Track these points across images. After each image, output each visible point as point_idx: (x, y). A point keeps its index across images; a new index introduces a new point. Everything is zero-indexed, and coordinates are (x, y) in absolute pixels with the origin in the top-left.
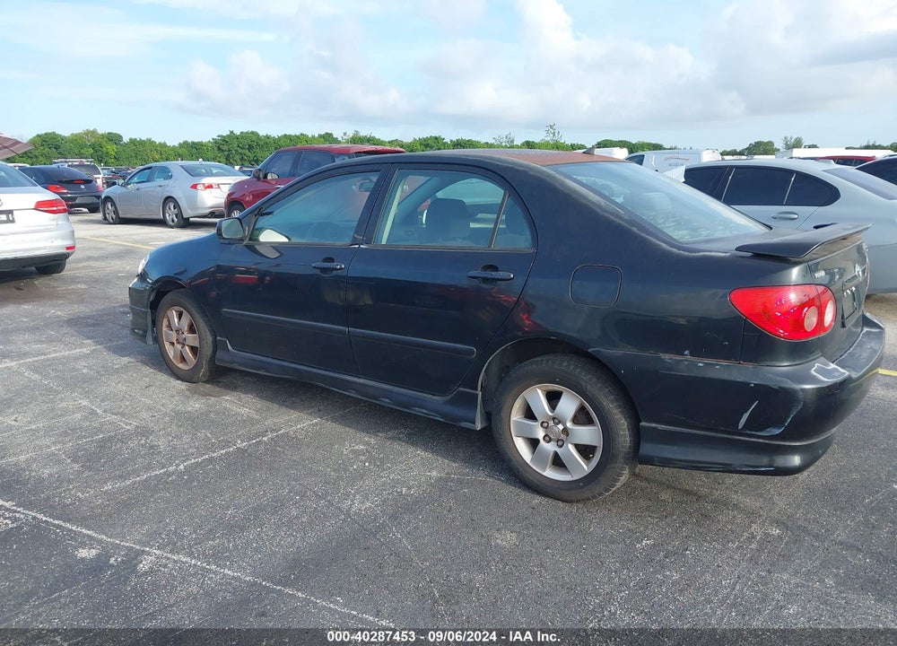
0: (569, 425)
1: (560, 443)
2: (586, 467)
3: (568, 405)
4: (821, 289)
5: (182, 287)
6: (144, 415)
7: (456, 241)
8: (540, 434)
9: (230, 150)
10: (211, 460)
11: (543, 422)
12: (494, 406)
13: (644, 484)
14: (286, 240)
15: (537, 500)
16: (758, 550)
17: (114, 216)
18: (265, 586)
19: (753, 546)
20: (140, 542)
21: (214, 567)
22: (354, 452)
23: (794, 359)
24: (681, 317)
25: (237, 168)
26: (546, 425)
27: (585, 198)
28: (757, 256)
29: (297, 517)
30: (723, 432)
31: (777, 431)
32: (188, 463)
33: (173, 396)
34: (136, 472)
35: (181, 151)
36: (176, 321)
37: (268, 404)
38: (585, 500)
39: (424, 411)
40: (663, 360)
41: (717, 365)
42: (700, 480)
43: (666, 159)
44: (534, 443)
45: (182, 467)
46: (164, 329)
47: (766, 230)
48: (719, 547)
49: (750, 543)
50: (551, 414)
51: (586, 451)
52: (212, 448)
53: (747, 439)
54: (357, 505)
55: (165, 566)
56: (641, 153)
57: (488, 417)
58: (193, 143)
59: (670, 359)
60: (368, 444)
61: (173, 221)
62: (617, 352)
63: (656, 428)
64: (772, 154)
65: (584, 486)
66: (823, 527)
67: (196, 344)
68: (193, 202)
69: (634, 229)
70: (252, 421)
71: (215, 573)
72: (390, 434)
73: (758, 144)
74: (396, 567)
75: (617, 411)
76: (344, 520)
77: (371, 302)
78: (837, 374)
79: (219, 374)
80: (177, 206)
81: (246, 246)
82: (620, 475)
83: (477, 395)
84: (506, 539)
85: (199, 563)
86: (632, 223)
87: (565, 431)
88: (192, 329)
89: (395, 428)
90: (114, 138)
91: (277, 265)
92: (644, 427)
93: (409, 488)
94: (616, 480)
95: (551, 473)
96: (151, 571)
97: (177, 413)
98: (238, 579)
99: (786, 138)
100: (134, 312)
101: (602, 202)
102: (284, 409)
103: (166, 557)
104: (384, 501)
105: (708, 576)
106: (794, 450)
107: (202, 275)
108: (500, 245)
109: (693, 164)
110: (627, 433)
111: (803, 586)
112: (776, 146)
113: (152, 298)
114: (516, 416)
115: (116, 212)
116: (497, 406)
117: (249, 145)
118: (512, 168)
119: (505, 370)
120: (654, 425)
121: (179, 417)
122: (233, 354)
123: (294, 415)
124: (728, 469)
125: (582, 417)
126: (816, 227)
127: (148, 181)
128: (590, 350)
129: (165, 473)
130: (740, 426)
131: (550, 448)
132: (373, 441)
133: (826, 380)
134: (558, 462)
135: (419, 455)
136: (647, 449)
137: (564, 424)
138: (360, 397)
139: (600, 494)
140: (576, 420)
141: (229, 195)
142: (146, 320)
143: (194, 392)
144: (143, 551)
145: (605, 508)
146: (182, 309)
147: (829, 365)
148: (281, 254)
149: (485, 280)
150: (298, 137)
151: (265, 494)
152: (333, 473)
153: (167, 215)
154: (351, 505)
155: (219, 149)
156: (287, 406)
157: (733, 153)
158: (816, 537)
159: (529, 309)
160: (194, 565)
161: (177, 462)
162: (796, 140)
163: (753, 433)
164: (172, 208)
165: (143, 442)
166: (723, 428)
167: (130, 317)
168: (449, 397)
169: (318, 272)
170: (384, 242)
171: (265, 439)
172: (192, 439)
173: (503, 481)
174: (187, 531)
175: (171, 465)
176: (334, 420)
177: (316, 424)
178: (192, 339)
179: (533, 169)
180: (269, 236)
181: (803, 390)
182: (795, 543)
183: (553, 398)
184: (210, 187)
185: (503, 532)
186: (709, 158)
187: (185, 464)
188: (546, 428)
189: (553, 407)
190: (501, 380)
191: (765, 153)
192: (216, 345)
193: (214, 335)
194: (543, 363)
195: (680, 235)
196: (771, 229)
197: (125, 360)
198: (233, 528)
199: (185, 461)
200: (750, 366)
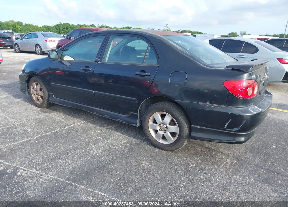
0: (168, 125)
1: (165, 131)
2: (173, 140)
3: (168, 119)
4: (254, 81)
5: (37, 75)
6: (24, 119)
7: (132, 62)
8: (158, 128)
9: (59, 29)
10: (46, 136)
11: (159, 124)
12: (143, 119)
13: (192, 145)
14: (73, 59)
15: (157, 150)
16: (229, 168)
17: (18, 50)
18: (62, 181)
19: (228, 167)
20: (18, 165)
21: (44, 174)
22: (96, 133)
23: (244, 105)
24: (206, 90)
25: (62, 35)
26: (160, 125)
27: (176, 48)
28: (233, 69)
29: (75, 156)
30: (219, 129)
31: (237, 129)
32: (38, 136)
33: (35, 113)
34: (19, 140)
35: (43, 29)
36: (35, 87)
37: (67, 116)
38: (172, 151)
39: (120, 120)
40: (200, 105)
41: (218, 107)
42: (211, 145)
43: (203, 37)
44: (156, 131)
45: (36, 138)
46: (32, 89)
47: (236, 61)
48: (216, 167)
49: (227, 165)
50: (162, 122)
51: (173, 134)
52: (47, 131)
53: (227, 132)
54: (96, 152)
55: (27, 173)
56: (195, 35)
57: (141, 122)
58: (47, 26)
59: (202, 104)
60: (101, 131)
61: (39, 52)
62: (184, 101)
63: (197, 127)
64: (236, 37)
65: (173, 146)
66: (250, 160)
67: (43, 95)
68: (46, 46)
69: (192, 59)
70: (61, 122)
71: (44, 176)
72: (109, 127)
73: (232, 33)
74: (108, 174)
75: (184, 121)
76: (91, 157)
77: (104, 82)
78: (257, 110)
79: (51, 106)
80: (40, 47)
81: (59, 61)
82: (184, 142)
83: (138, 115)
84: (146, 164)
85: (39, 172)
86: (192, 57)
87: (167, 127)
88: (41, 90)
89: (111, 125)
90: (20, 23)
91: (70, 68)
92: (193, 127)
93: (114, 146)
94: (183, 144)
95: (162, 141)
96: (22, 175)
97: (36, 119)
98: (52, 178)
99: (241, 32)
100: (21, 83)
101: (182, 49)
102: (72, 118)
103: (27, 170)
104: (105, 151)
105: (212, 177)
106: (242, 136)
107: (44, 71)
108: (146, 63)
109: (212, 38)
110: (187, 128)
111: (243, 180)
112: (238, 34)
113: (27, 79)
114: (150, 122)
115: (19, 49)
116: (144, 119)
117: (66, 28)
118: (151, 36)
119: (147, 106)
120: (196, 126)
121: (36, 120)
122: (55, 99)
123: (76, 120)
124: (221, 141)
125: (172, 123)
126: (252, 60)
127: (30, 38)
128: (175, 101)
129: (29, 140)
130: (225, 127)
131: (161, 133)
132: (102, 130)
133: (254, 112)
134: (164, 138)
135: (118, 134)
136: (194, 134)
137: (166, 125)
138: (98, 115)
139: (178, 149)
140: (170, 124)
141: (58, 44)
142: (25, 86)
143: (42, 111)
144: (19, 168)
145: (179, 153)
146: (37, 83)
147: (255, 107)
148: (71, 64)
149: (141, 76)
150: (83, 25)
151: (64, 148)
152: (88, 141)
153: (37, 50)
154: (93, 152)
155: (56, 28)
156: (73, 117)
157: (224, 36)
158: (248, 163)
159: (156, 86)
160: (37, 173)
161: (34, 136)
162: (244, 32)
163: (229, 130)
164: (38, 48)
165: (23, 129)
166: (219, 128)
167: (20, 85)
168: (128, 115)
169: (83, 71)
170: (106, 61)
171: (65, 128)
172: (40, 128)
173: (146, 144)
174: (36, 161)
175: (32, 137)
176: (89, 122)
177: (83, 123)
178: (41, 93)
179: (158, 37)
180: (67, 58)
181: (246, 116)
182: (241, 166)
183: (163, 116)
184: (51, 41)
185: (145, 161)
186: (217, 37)
187: (37, 137)
188: (160, 126)
189: (163, 119)
190: (146, 110)
191: (234, 36)
192: (49, 95)
193: (49, 92)
194: (160, 105)
195: (207, 62)
196: (237, 60)
197: (19, 100)
198: (51, 160)
199: (37, 136)
200: (229, 107)
